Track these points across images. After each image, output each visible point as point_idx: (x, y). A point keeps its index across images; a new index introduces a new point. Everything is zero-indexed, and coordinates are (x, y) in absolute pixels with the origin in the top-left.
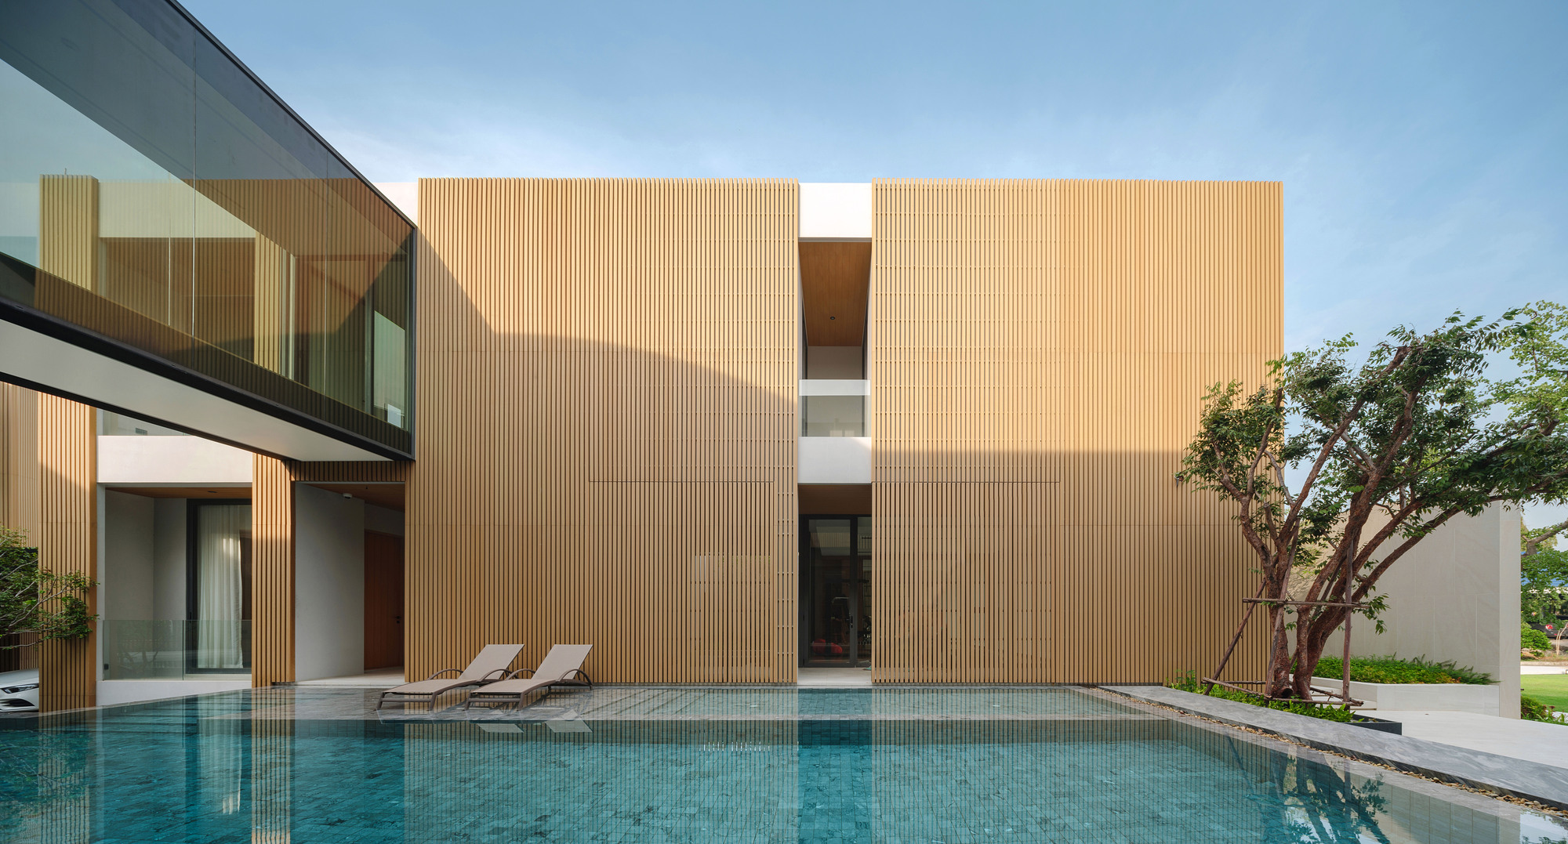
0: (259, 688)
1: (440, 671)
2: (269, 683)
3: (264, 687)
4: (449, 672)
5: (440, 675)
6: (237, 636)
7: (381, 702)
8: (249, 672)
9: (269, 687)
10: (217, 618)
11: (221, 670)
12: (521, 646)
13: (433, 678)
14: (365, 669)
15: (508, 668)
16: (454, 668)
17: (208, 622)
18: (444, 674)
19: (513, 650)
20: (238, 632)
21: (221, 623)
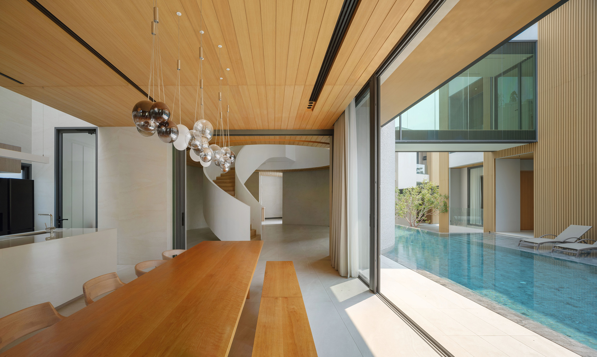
0: (485, 233)
1: (545, 235)
2: (488, 232)
3: (487, 233)
4: (549, 236)
5: (545, 237)
6: (480, 213)
7: (520, 244)
8: (483, 227)
9: (488, 233)
10: (475, 208)
11: (476, 225)
12: (589, 227)
13: (542, 237)
14: (521, 230)
15: (580, 238)
16: (551, 234)
17: (472, 209)
18: (547, 236)
19: (585, 229)
20: (480, 212)
21: (476, 209)
